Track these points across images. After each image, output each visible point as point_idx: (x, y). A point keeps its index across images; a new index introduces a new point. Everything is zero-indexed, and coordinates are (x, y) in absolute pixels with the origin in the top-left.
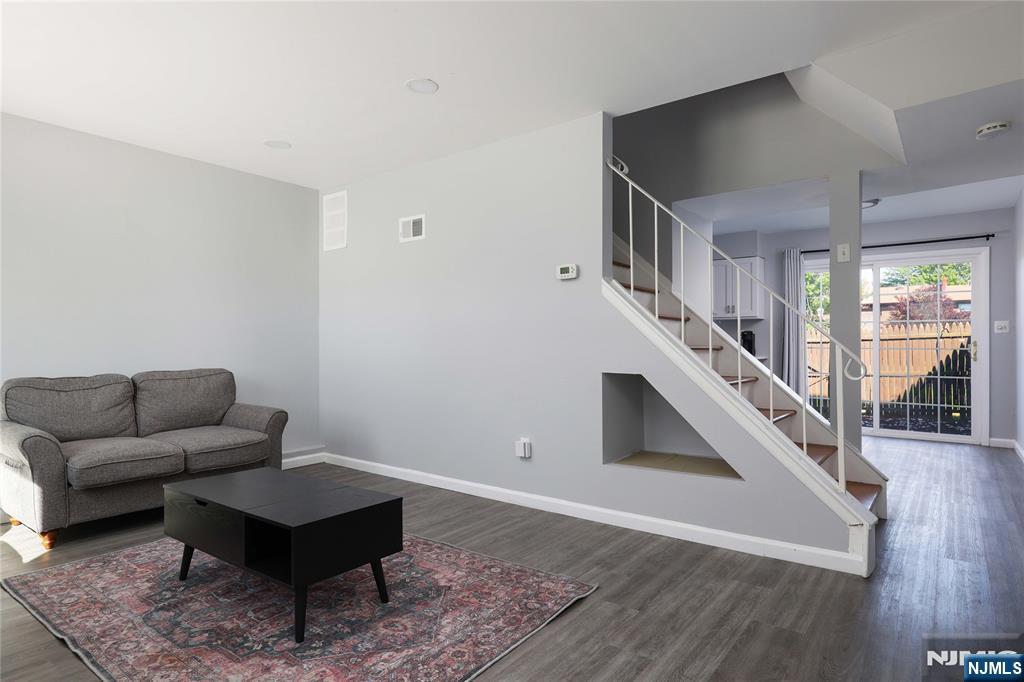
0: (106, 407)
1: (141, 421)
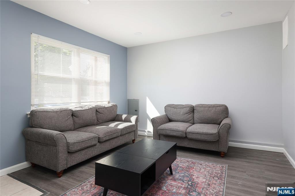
0: (184, 114)
1: (195, 119)
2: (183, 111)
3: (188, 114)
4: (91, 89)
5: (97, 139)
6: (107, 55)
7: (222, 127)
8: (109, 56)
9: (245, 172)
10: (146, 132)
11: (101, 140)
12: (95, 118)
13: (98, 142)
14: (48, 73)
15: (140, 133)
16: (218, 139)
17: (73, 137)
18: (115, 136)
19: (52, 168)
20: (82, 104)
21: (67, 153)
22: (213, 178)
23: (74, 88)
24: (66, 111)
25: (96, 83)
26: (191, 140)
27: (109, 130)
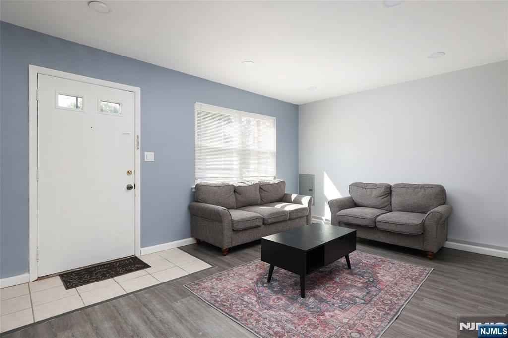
0: (376, 196)
1: (393, 205)
2: (376, 192)
3: (383, 197)
4: (253, 161)
5: (261, 220)
6: (272, 118)
7: (429, 217)
8: (275, 118)
9: (457, 279)
10: (322, 219)
11: (266, 222)
12: (259, 196)
13: (263, 224)
14: (210, 144)
15: (313, 220)
16: (422, 232)
17: (237, 215)
18: (282, 218)
19: (218, 245)
20: (244, 179)
21: (231, 230)
22: (405, 279)
23: (235, 160)
24: (228, 186)
25: (259, 154)
26: (383, 231)
27: (275, 211)
